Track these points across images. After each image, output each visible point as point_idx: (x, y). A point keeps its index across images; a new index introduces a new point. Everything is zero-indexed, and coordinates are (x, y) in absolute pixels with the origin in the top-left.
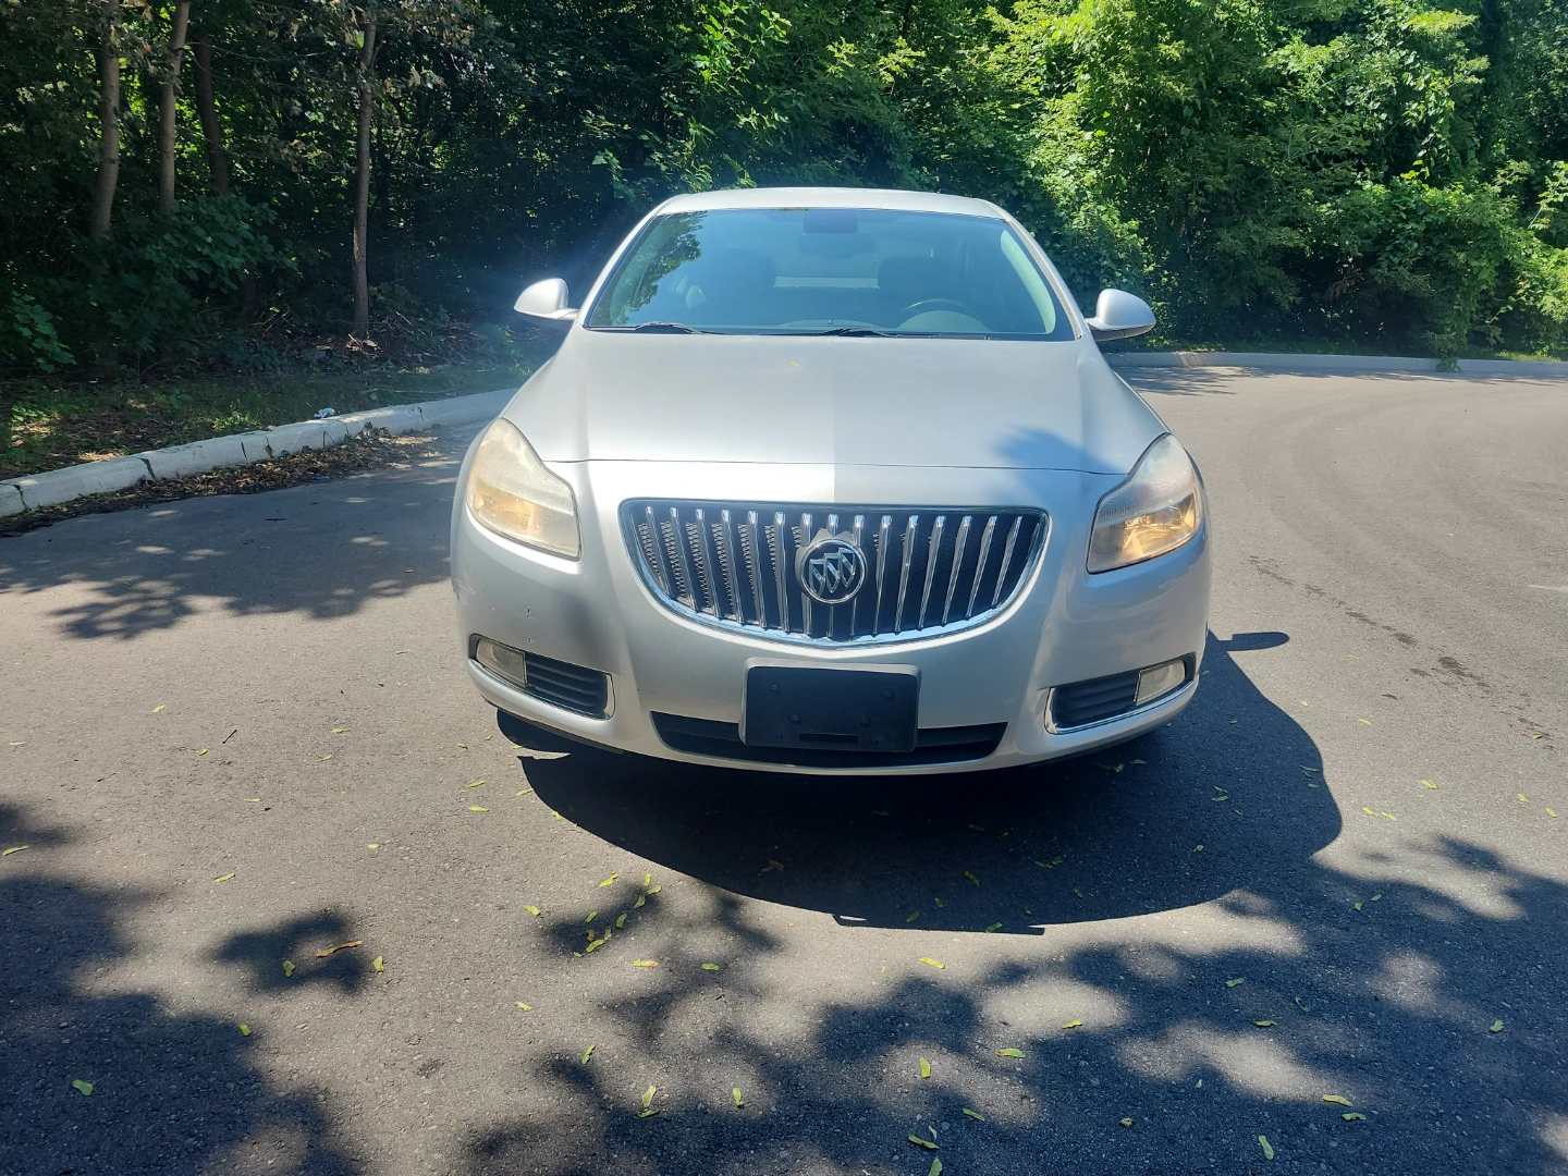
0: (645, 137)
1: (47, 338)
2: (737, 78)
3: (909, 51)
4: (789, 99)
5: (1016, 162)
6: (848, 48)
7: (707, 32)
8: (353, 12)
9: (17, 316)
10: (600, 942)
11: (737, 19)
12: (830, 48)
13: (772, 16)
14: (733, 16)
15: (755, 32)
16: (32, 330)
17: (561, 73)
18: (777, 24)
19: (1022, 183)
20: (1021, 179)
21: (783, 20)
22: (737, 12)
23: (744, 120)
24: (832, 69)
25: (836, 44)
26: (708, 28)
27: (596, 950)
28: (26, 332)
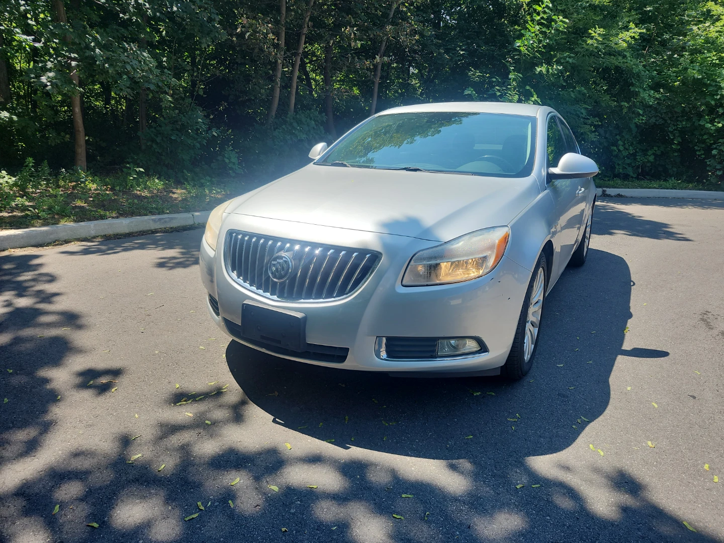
0: (494, 80)
1: (234, 164)
2: (540, 49)
3: (636, 29)
4: (565, 58)
5: (716, 85)
6: (601, 31)
7: (528, 28)
8: (352, 34)
9: (226, 155)
10: (184, 403)
11: (542, 21)
12: (590, 31)
13: (559, 18)
14: (539, 20)
15: (548, 26)
16: (229, 160)
17: (462, 53)
18: (561, 22)
19: (719, 97)
20: (717, 95)
21: (564, 20)
22: (542, 18)
23: (538, 69)
24: (590, 41)
25: (593, 29)
26: (528, 26)
27: (180, 405)
28: (227, 161)
